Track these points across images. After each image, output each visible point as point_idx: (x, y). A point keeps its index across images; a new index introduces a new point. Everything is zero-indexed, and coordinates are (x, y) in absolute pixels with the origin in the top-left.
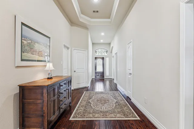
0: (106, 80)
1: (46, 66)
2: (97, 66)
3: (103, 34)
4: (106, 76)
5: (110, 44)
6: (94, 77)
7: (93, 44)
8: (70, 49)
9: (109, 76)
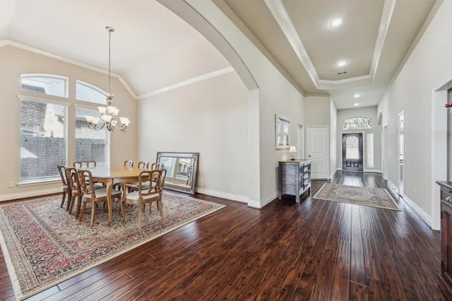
0: (366, 176)
1: (289, 149)
2: (347, 149)
3: (357, 96)
4: (366, 168)
5: (376, 107)
6: (341, 169)
7: (338, 111)
8: (303, 128)
9: (374, 169)
